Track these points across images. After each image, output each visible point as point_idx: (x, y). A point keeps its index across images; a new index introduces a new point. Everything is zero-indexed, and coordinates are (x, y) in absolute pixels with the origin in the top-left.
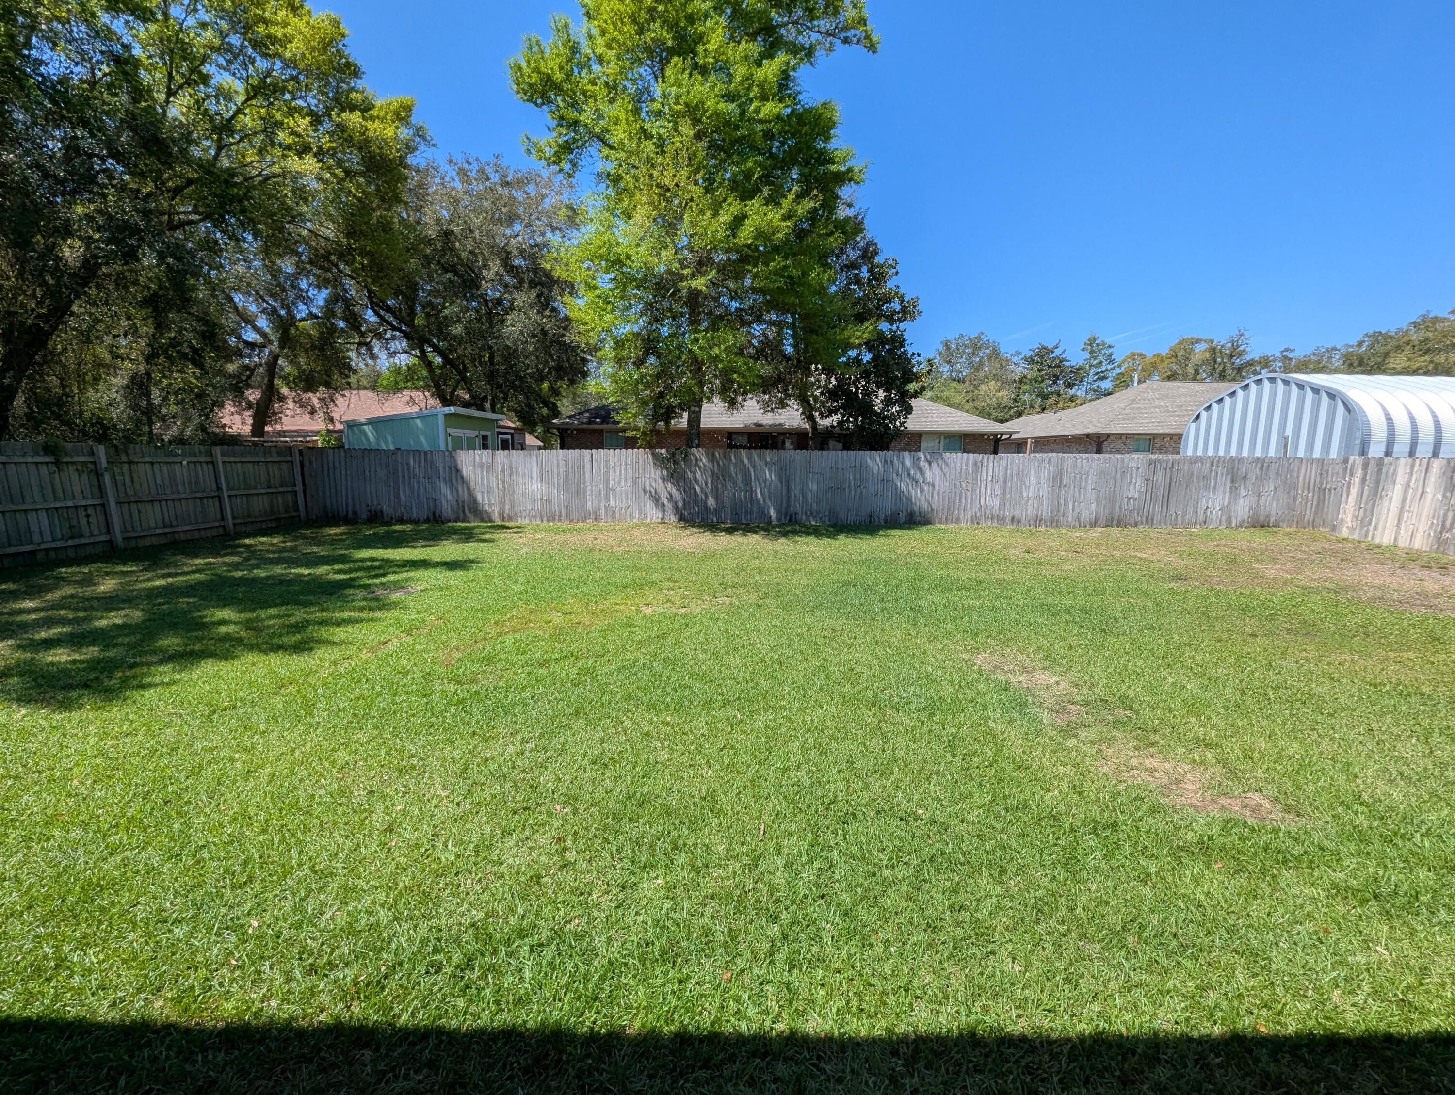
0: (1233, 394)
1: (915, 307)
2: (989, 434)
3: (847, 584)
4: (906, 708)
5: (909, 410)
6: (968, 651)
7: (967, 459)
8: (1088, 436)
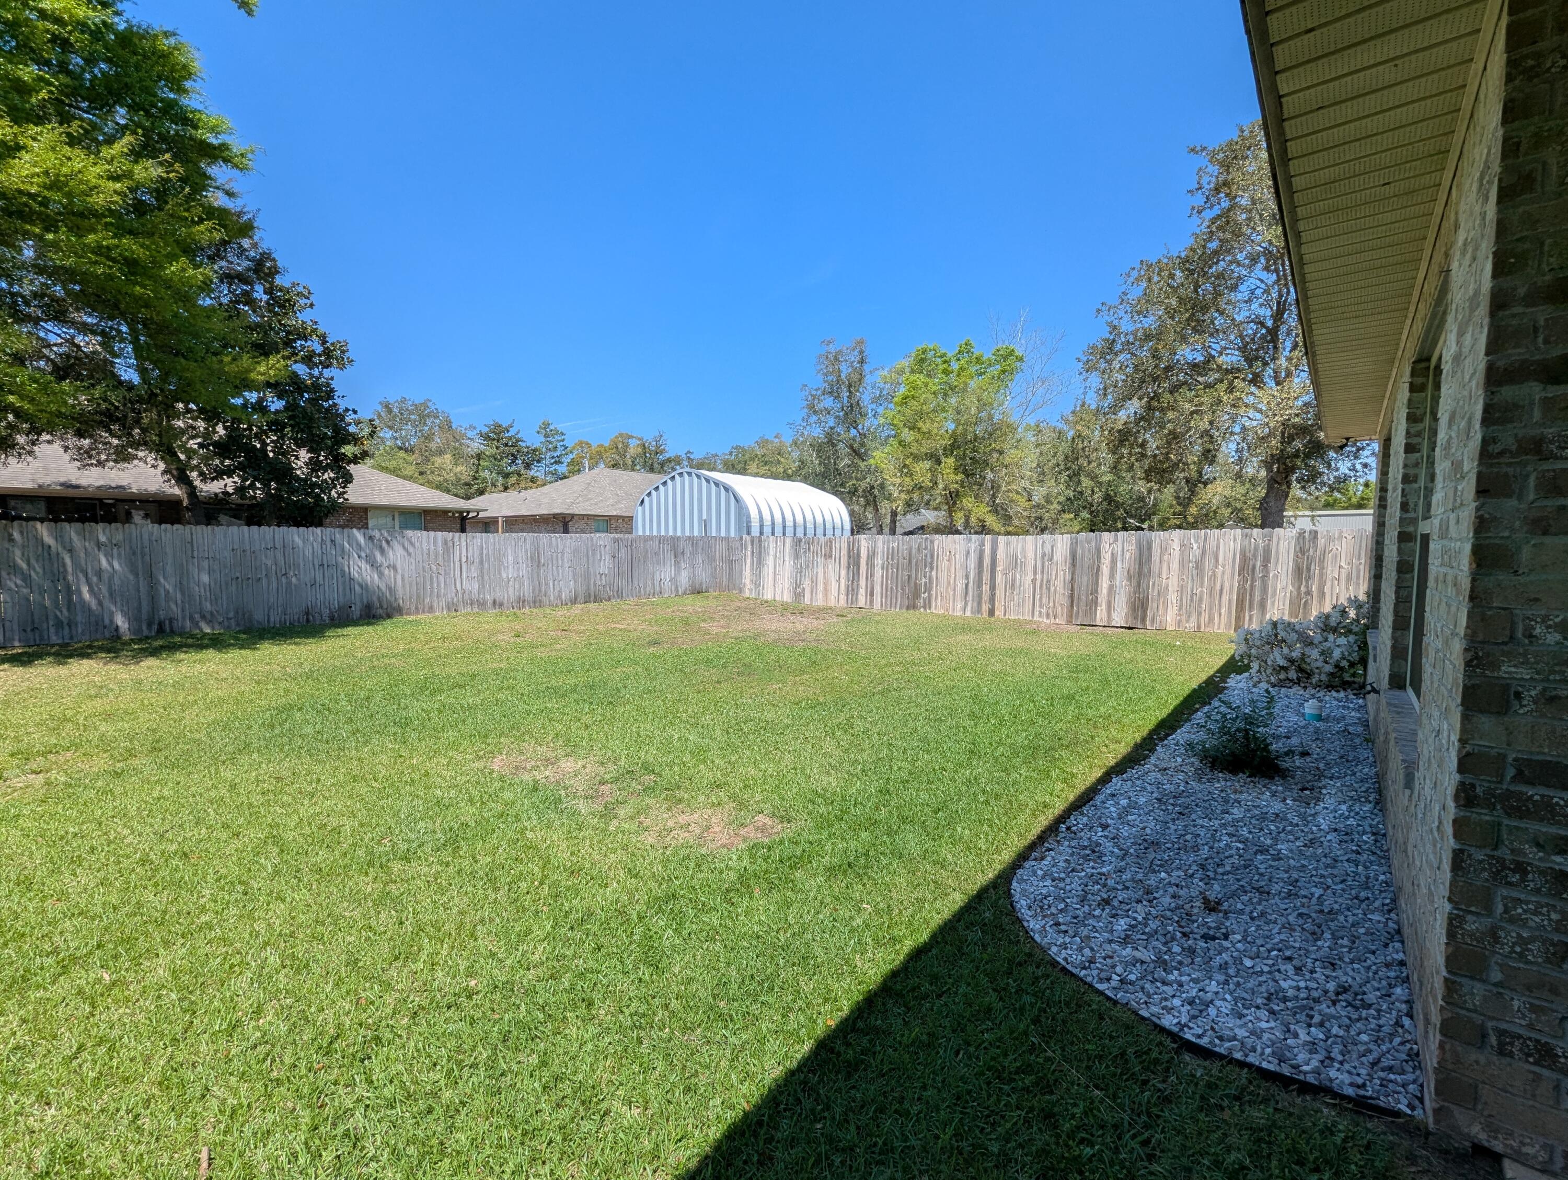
0: (665, 483)
1: (343, 352)
2: (454, 511)
3: (288, 709)
4: (419, 853)
5: (348, 479)
6: (479, 758)
7: (435, 538)
8: (555, 516)
